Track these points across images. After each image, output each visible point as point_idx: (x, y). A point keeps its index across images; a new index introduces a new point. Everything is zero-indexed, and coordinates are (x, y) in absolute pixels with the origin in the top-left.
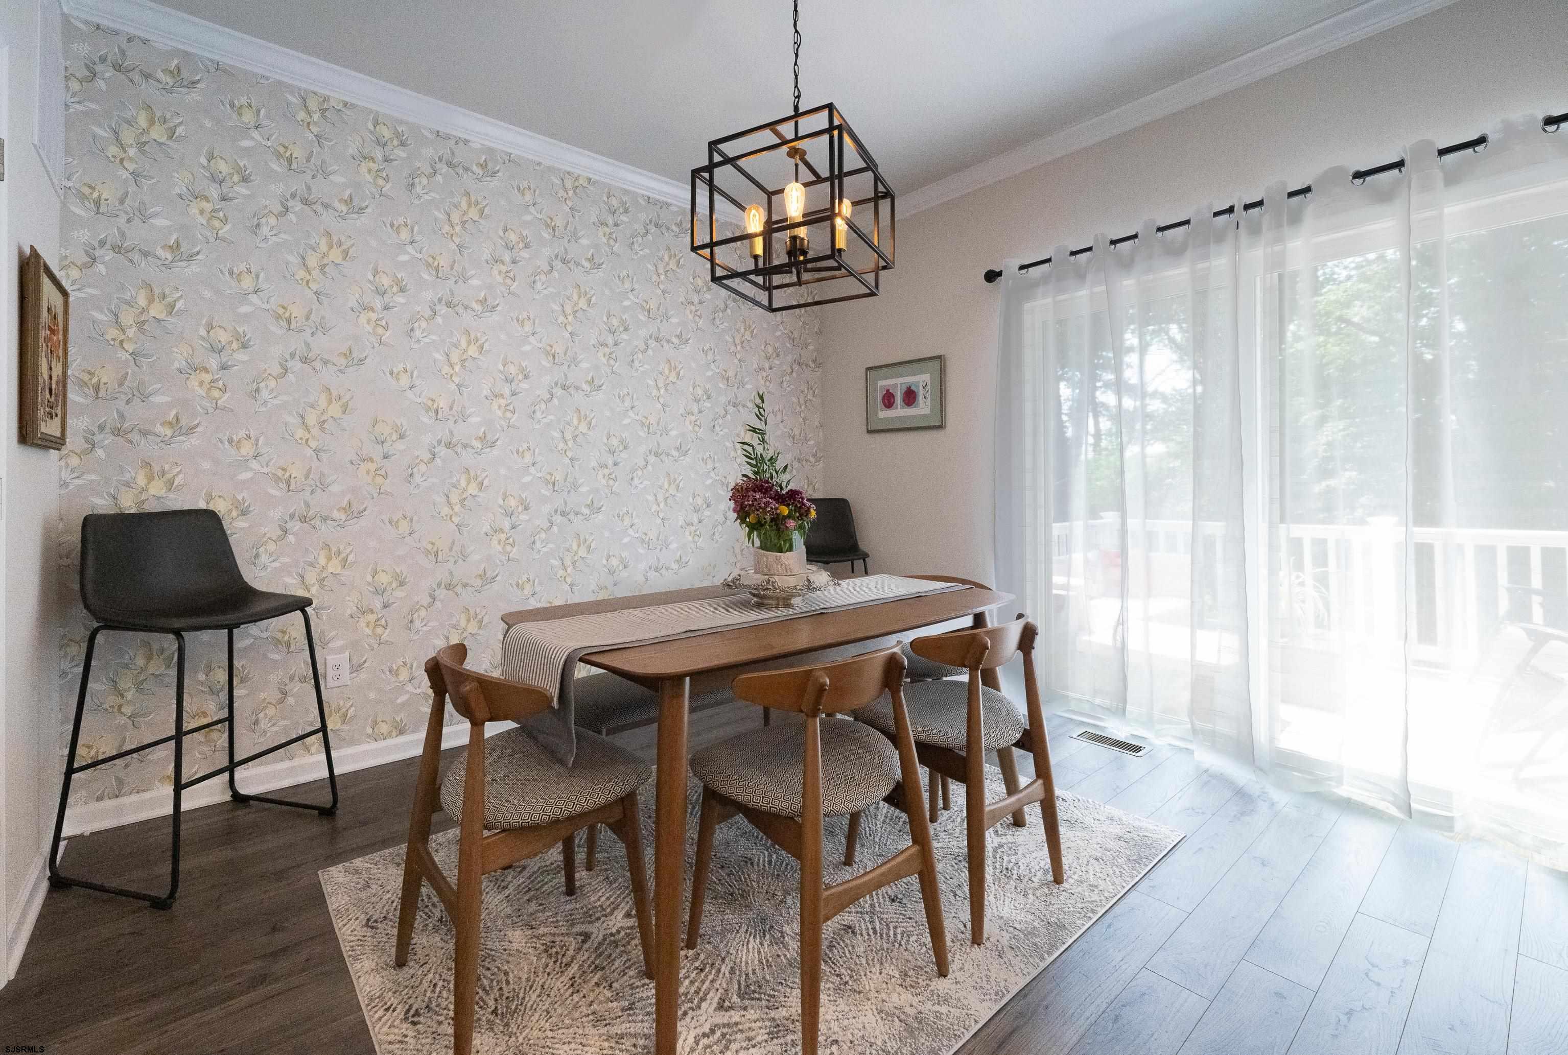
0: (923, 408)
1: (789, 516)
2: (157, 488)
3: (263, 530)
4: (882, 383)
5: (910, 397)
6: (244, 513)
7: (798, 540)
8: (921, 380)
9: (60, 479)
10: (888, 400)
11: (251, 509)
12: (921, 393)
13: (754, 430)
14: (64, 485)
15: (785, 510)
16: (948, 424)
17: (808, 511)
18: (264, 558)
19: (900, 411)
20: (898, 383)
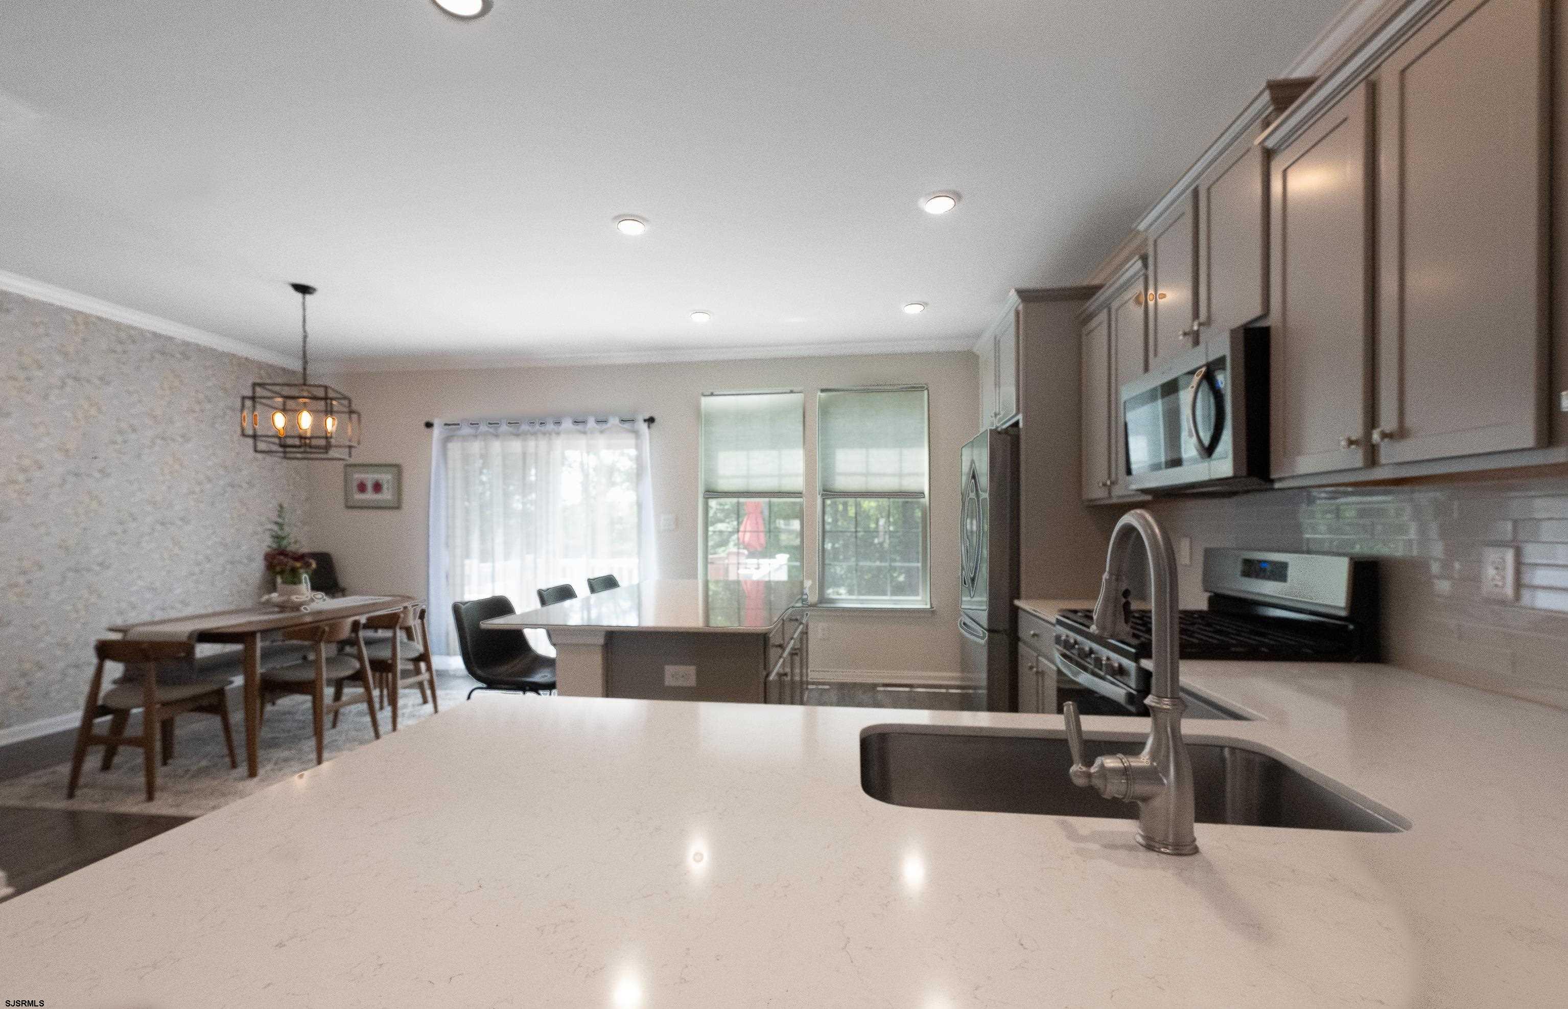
0: (387, 495)
1: (301, 568)
4: (356, 476)
5: (377, 487)
7: (305, 577)
8: (386, 478)
10: (362, 488)
12: (385, 486)
13: (276, 523)
15: (298, 564)
16: (404, 505)
17: (311, 564)
19: (370, 496)
20: (370, 478)
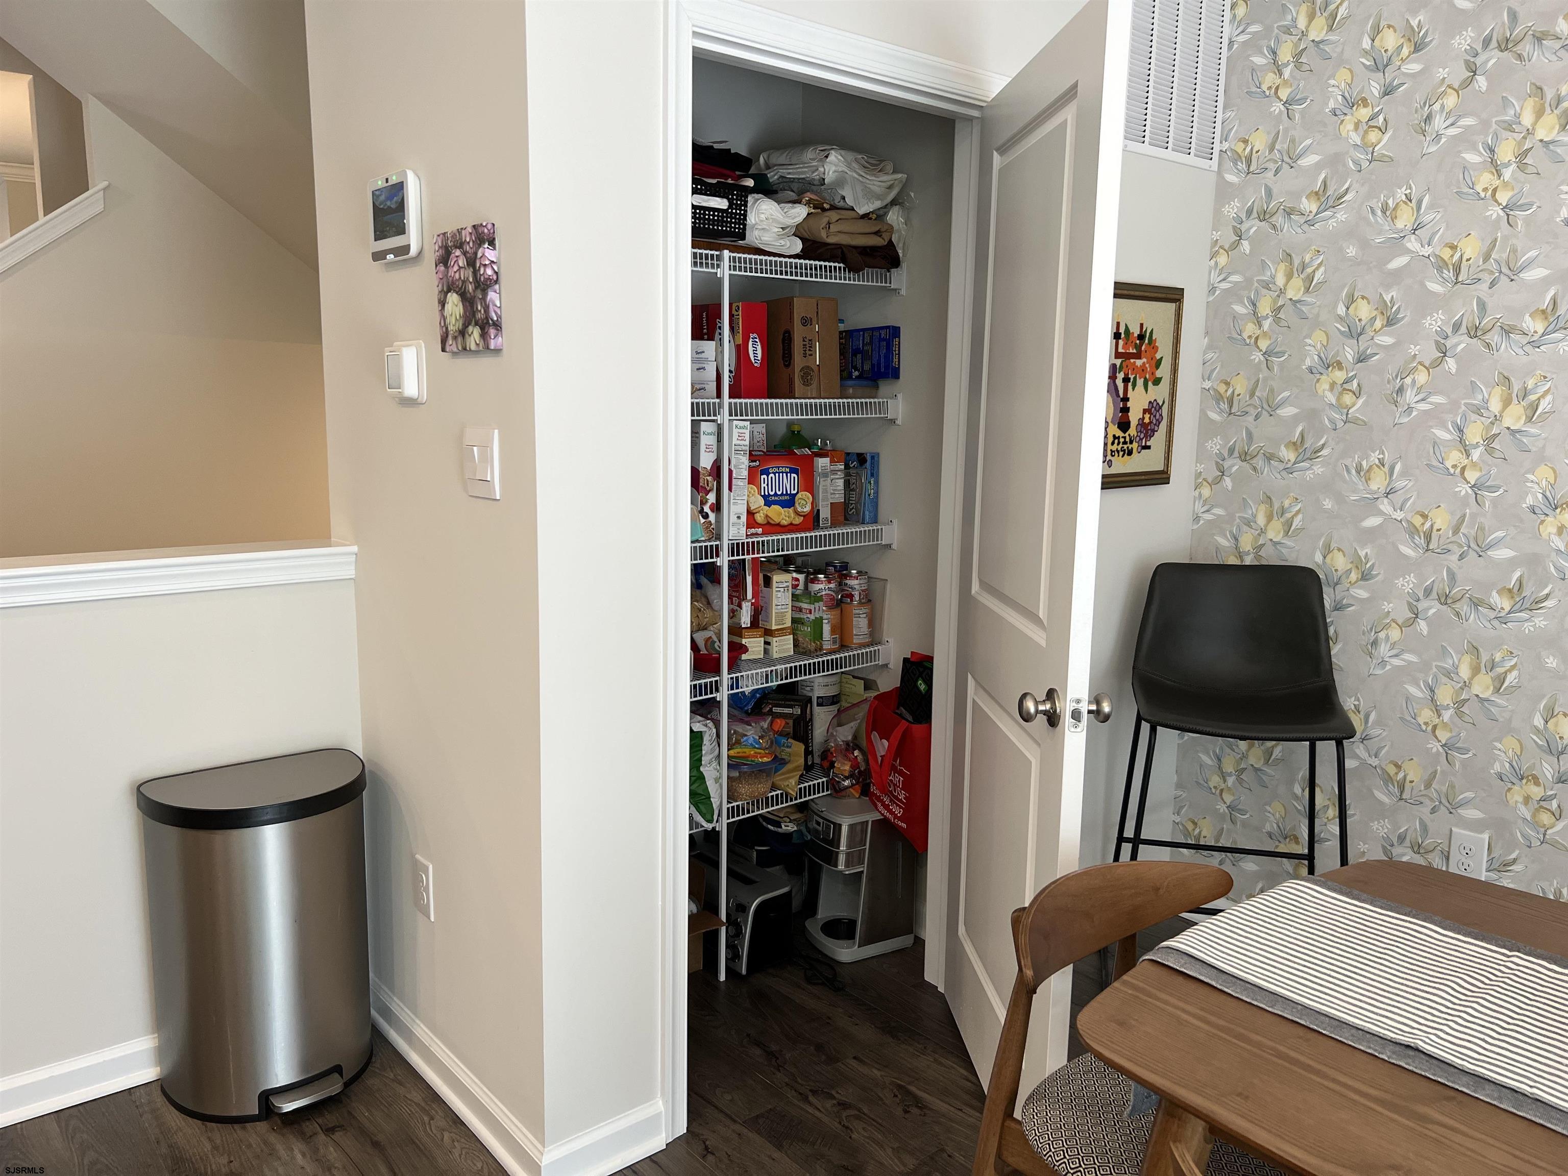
2: (1275, 532)
3: (1387, 607)
6: (1365, 577)
9: (1194, 511)
11: (1374, 573)
14: (1197, 519)
18: (1383, 649)
